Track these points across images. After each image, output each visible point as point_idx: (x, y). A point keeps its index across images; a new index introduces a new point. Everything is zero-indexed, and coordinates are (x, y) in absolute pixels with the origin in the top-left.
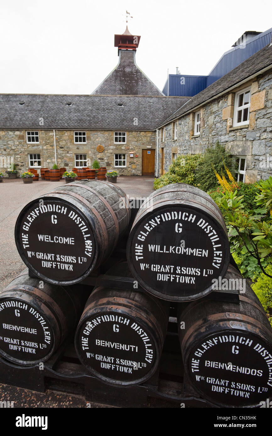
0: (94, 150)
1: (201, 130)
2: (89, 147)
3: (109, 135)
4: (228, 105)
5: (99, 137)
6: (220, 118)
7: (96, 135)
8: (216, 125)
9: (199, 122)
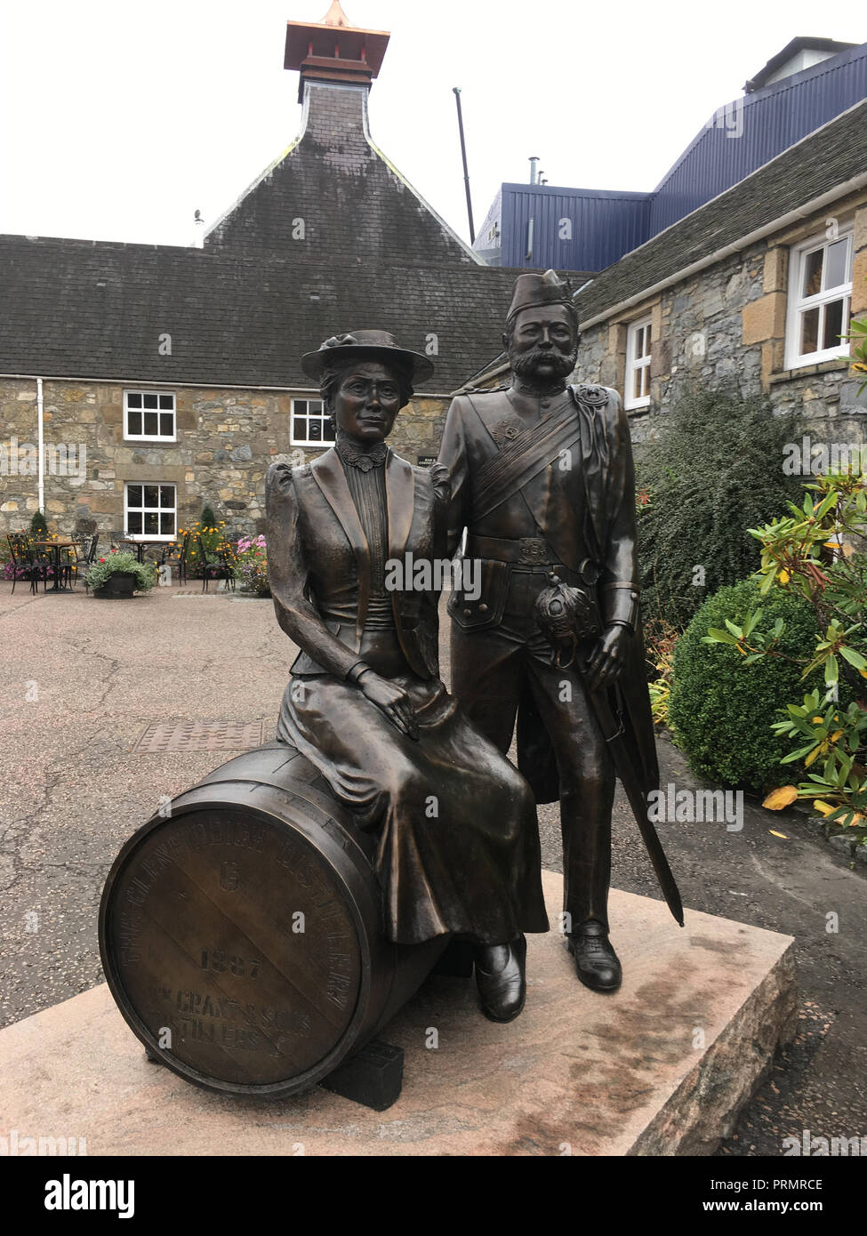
0: (206, 467)
1: (656, 389)
2: (186, 455)
3: (269, 409)
4: (766, 289)
5: (230, 416)
6: (732, 340)
7: (217, 407)
8: (718, 365)
9: (646, 360)
